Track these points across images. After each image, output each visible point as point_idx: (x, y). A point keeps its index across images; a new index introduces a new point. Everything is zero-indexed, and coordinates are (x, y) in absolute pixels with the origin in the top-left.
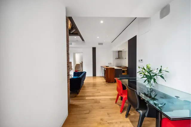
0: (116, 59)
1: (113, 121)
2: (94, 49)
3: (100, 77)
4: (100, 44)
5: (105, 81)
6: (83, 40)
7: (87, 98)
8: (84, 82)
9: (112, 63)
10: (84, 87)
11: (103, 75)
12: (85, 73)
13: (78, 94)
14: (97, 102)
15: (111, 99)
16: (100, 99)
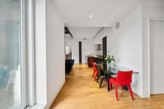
0: (96, 50)
1: (90, 84)
2: (80, 43)
3: (85, 64)
4: (84, 39)
5: (88, 66)
6: (72, 36)
7: (75, 75)
8: (73, 67)
9: (94, 53)
10: (73, 70)
11: (87, 62)
12: (74, 60)
13: (69, 73)
14: (81, 77)
15: (90, 76)
16: (84, 76)
